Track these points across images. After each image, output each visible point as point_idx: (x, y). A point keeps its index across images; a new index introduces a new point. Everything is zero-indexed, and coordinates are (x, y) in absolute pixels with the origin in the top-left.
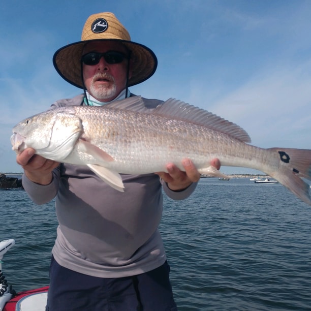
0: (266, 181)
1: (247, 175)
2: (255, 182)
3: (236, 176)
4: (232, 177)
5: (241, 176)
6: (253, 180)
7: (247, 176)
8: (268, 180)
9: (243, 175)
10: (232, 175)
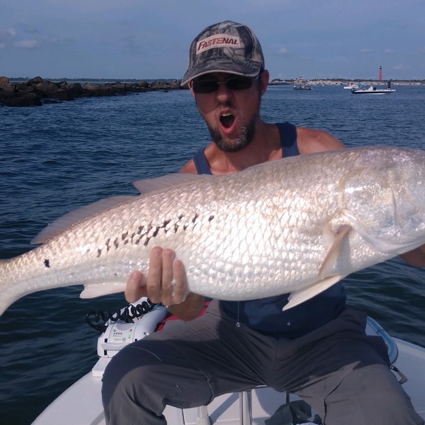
0: (371, 89)
1: (339, 80)
2: (353, 92)
3: (321, 82)
4: (314, 83)
5: (329, 82)
6: (350, 88)
7: (339, 83)
8: (375, 89)
9: (333, 80)
10: (315, 80)
